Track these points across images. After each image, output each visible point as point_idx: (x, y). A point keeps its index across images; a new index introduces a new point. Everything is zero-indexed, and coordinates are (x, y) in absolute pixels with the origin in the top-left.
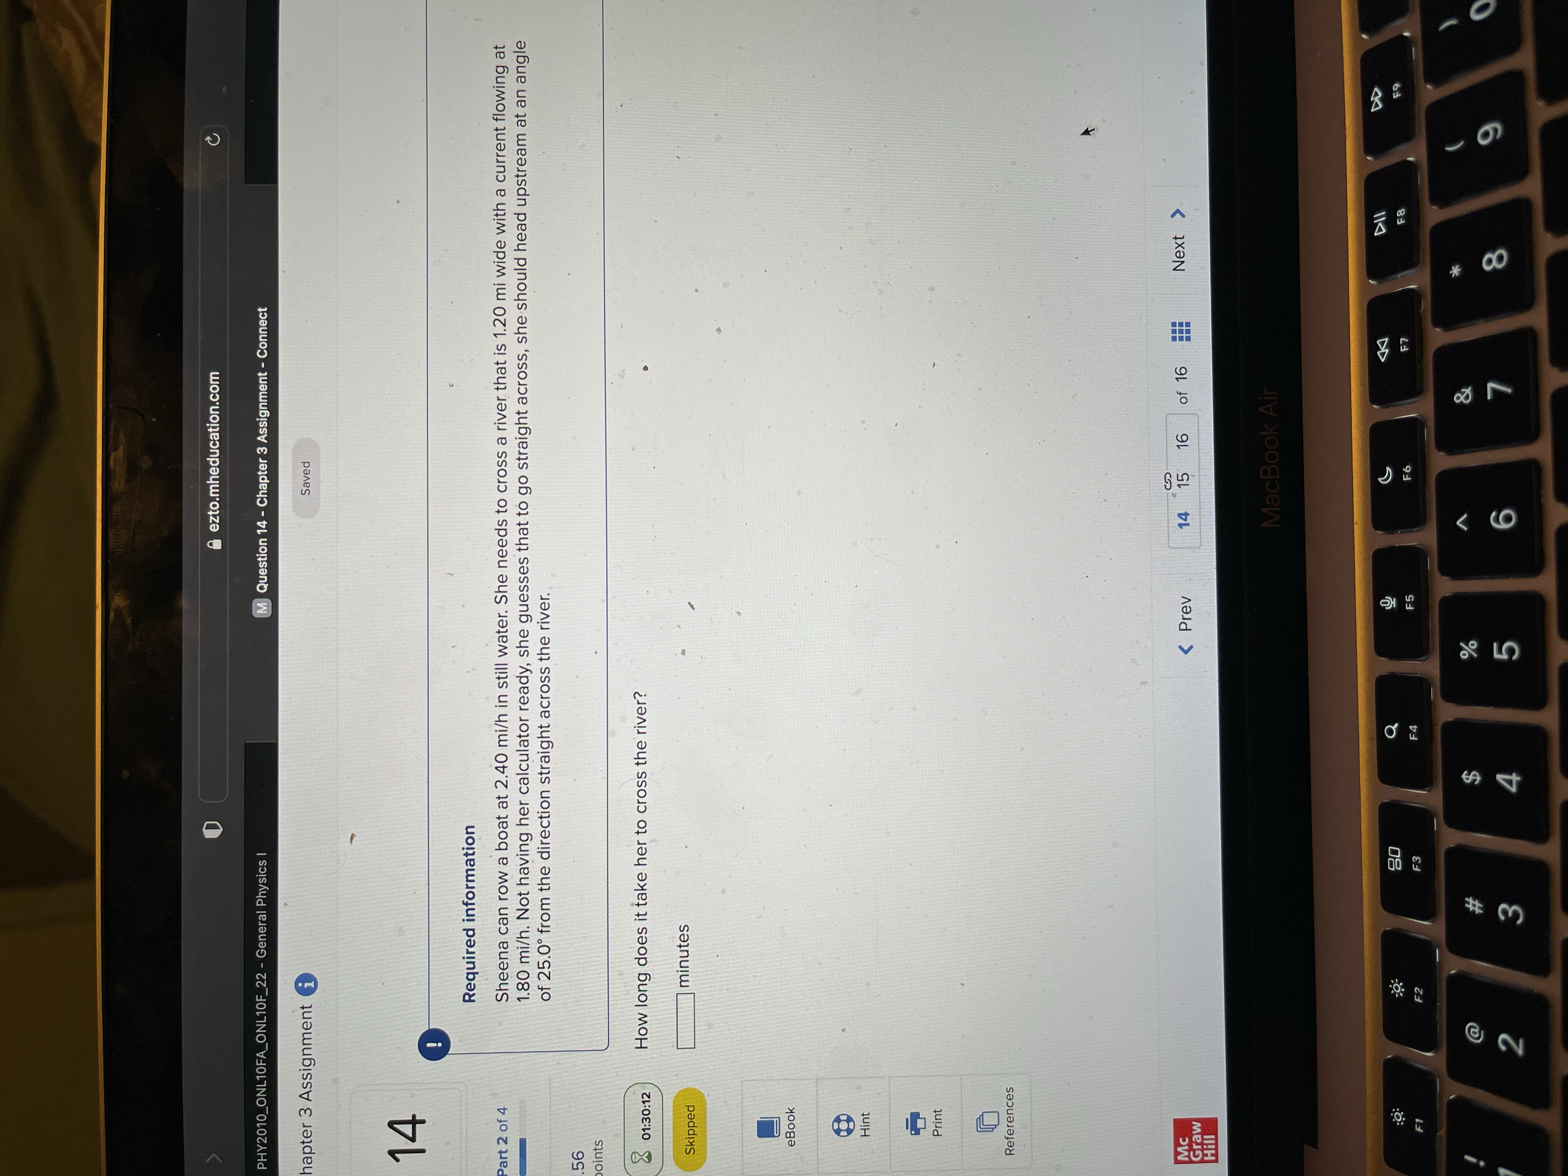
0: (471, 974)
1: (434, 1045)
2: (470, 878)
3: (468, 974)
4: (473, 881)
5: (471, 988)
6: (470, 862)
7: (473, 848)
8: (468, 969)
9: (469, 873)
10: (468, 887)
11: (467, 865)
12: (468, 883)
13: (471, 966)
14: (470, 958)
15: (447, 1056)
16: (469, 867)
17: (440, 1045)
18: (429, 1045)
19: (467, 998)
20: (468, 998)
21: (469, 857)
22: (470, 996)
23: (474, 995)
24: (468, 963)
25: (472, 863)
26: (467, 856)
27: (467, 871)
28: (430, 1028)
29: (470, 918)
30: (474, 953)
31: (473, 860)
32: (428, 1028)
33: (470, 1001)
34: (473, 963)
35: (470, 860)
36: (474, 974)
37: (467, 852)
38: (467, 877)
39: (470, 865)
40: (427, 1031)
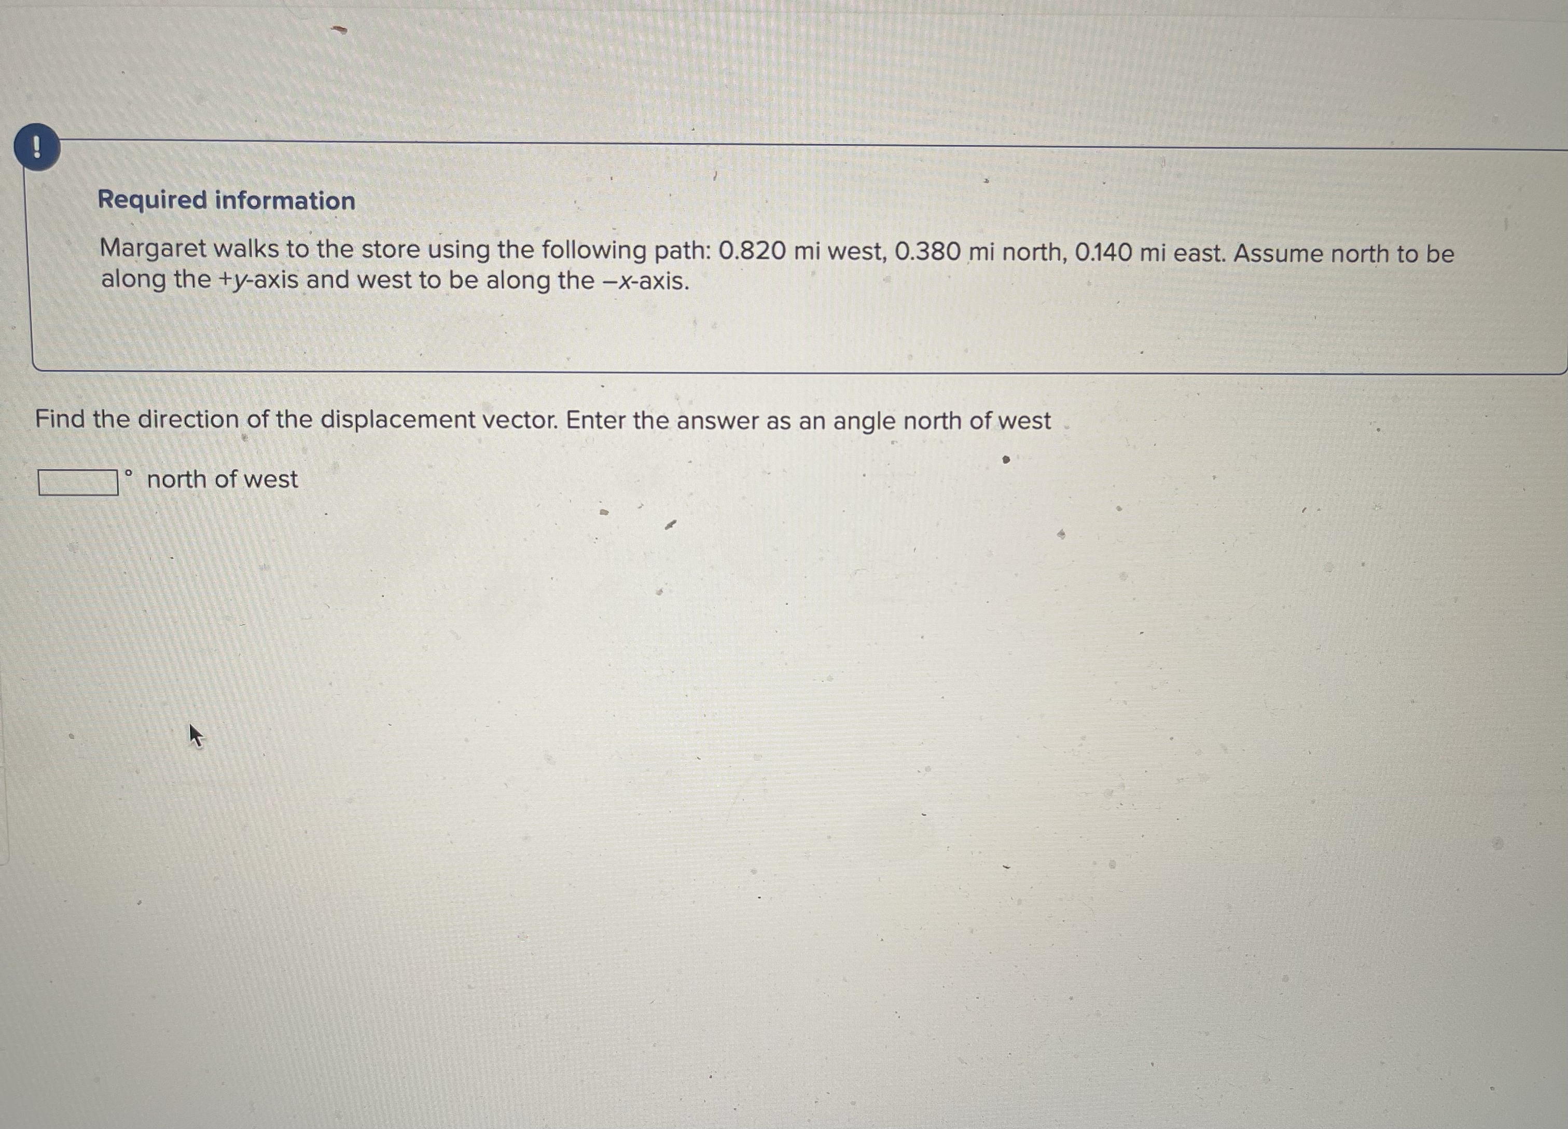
0: (140, 203)
1: (37, 147)
2: (279, 201)
3: (140, 197)
4: (275, 207)
5: (120, 201)
6: (302, 203)
7: (322, 207)
8: (148, 197)
9: (287, 201)
10: (266, 198)
11: (298, 198)
12: (272, 199)
13: (152, 202)
14: (164, 201)
15: (22, 166)
16: (295, 201)
17: (37, 155)
18: (36, 139)
19: (106, 195)
20: (105, 197)
21: (309, 202)
22: (108, 200)
23: (110, 205)
24: (156, 197)
25: (301, 205)
26: (310, 198)
27: (290, 198)
28: (61, 141)
29: (222, 201)
30: (171, 205)
31: (305, 207)
32: (60, 137)
33: (101, 199)
34: (156, 205)
35: (305, 203)
36: (140, 206)
37: (316, 198)
38: (281, 197)
39: (297, 204)
40: (57, 137)
